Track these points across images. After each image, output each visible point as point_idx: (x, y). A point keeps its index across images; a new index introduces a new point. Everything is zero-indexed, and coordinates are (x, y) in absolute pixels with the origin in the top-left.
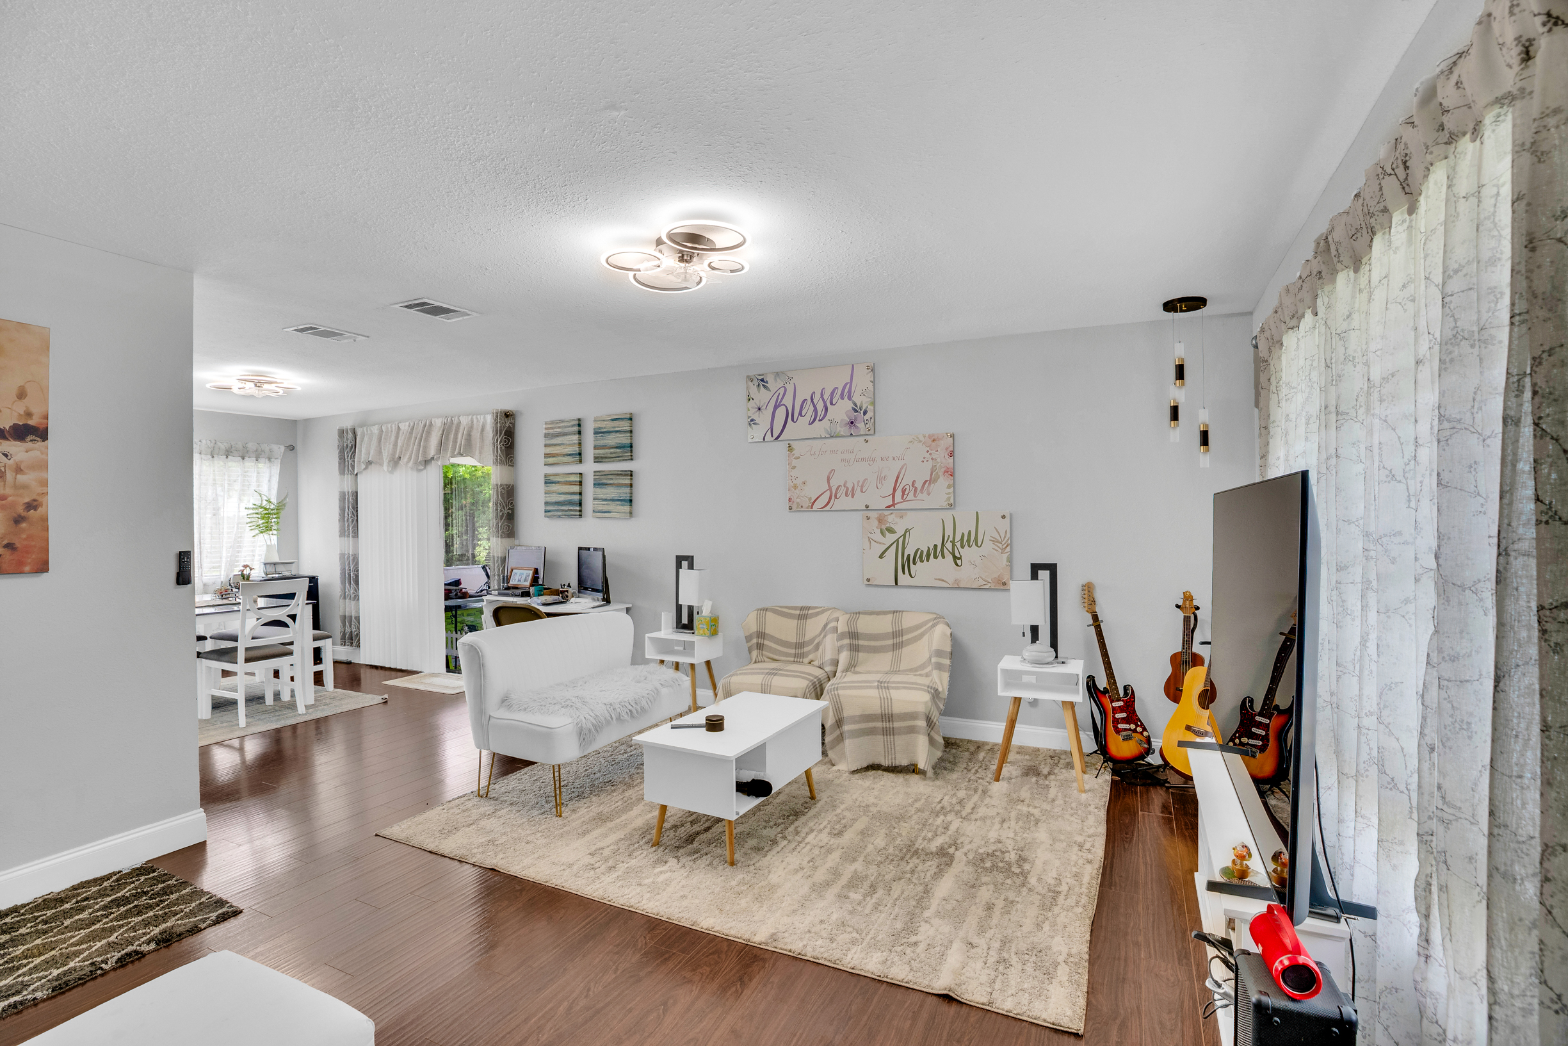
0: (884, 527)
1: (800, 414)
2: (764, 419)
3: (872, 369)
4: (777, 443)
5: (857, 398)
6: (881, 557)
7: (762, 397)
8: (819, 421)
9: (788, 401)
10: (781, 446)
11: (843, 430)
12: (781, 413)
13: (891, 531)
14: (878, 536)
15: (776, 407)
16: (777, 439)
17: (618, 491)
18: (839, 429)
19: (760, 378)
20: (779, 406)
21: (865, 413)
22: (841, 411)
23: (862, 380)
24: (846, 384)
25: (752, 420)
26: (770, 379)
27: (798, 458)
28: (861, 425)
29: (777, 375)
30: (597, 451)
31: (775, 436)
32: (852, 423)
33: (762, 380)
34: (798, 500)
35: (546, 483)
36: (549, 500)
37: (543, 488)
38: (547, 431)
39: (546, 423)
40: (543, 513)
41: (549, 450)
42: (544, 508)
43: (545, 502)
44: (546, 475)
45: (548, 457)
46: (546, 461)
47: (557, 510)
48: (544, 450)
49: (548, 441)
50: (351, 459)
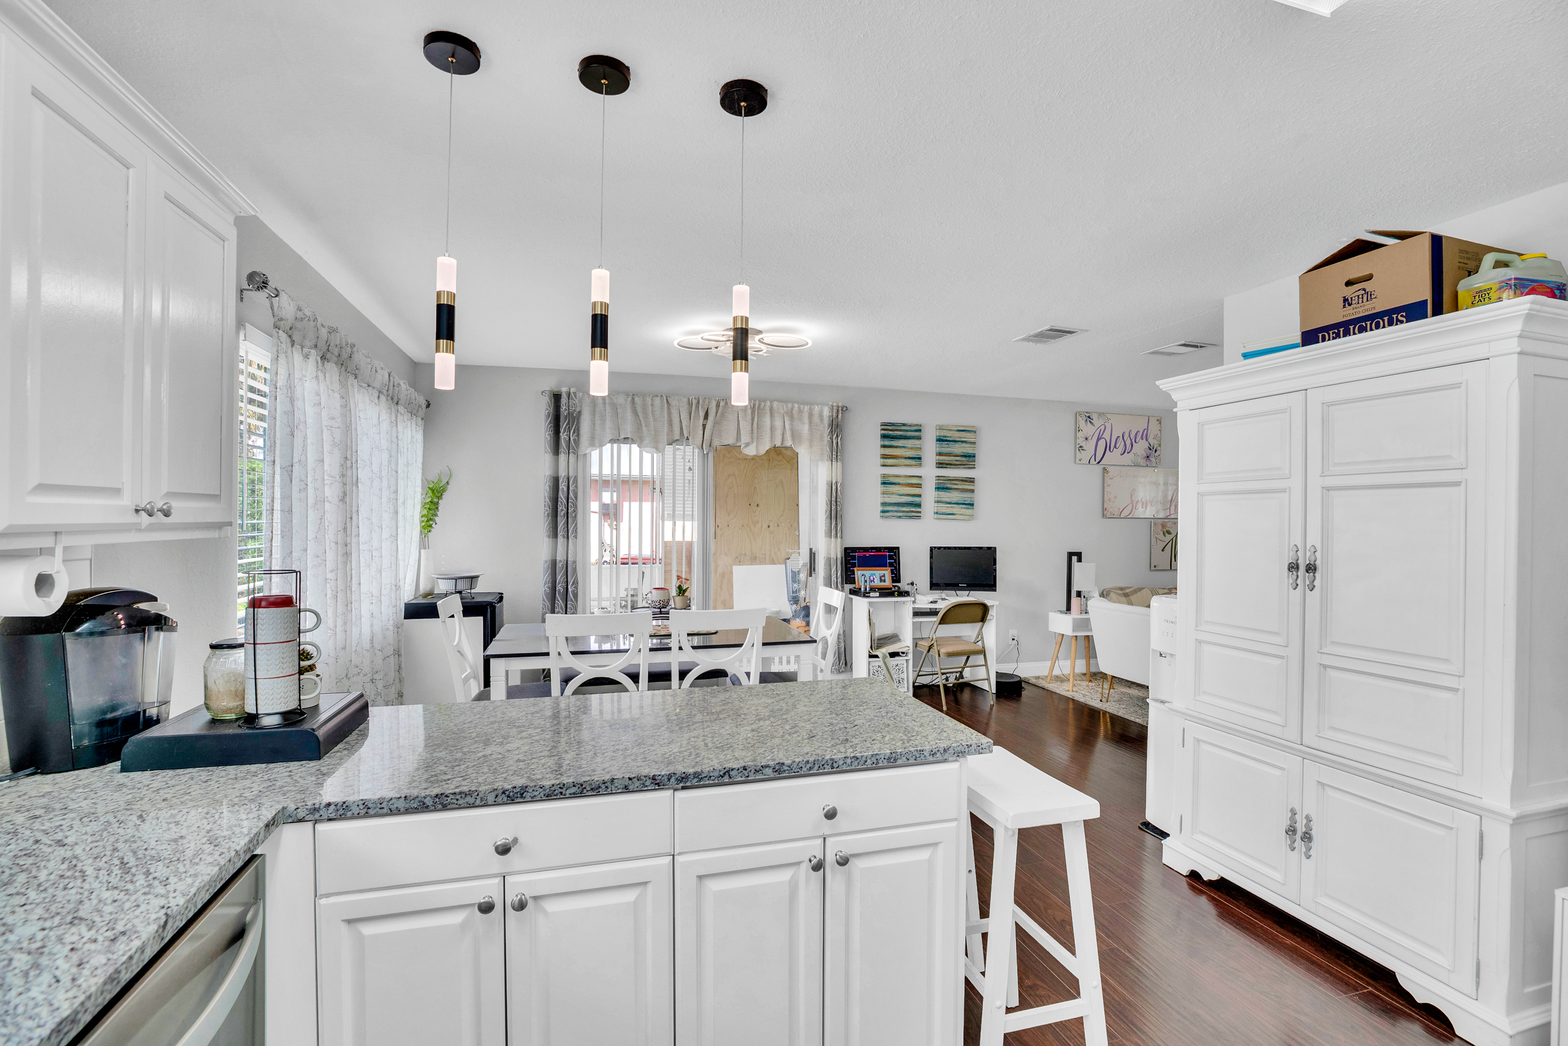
0: (1165, 530)
1: (1115, 447)
2: (1090, 447)
3: (1160, 421)
4: (1098, 466)
5: (1151, 440)
6: (1163, 551)
7: (1088, 430)
8: (1128, 453)
9: (1107, 435)
10: (1099, 468)
11: (1142, 462)
12: (1102, 443)
13: (1169, 533)
14: (1161, 536)
15: (1098, 439)
16: (1098, 463)
17: (963, 496)
18: (1140, 460)
19: (1088, 415)
20: (1101, 438)
21: (1156, 451)
22: (1141, 447)
23: (1154, 429)
24: (1145, 429)
25: (1081, 447)
26: (1094, 416)
27: (1112, 479)
28: (1153, 459)
29: (1100, 414)
30: (942, 458)
31: (1097, 461)
32: (1148, 457)
33: (1089, 417)
34: (1111, 510)
35: (884, 483)
36: (888, 500)
37: (879, 488)
38: (884, 432)
39: (883, 424)
40: (879, 514)
41: (888, 451)
42: (880, 508)
43: (882, 501)
44: (884, 476)
45: (886, 458)
46: (883, 462)
47: (896, 511)
48: (880, 451)
49: (887, 443)
50: (574, 432)
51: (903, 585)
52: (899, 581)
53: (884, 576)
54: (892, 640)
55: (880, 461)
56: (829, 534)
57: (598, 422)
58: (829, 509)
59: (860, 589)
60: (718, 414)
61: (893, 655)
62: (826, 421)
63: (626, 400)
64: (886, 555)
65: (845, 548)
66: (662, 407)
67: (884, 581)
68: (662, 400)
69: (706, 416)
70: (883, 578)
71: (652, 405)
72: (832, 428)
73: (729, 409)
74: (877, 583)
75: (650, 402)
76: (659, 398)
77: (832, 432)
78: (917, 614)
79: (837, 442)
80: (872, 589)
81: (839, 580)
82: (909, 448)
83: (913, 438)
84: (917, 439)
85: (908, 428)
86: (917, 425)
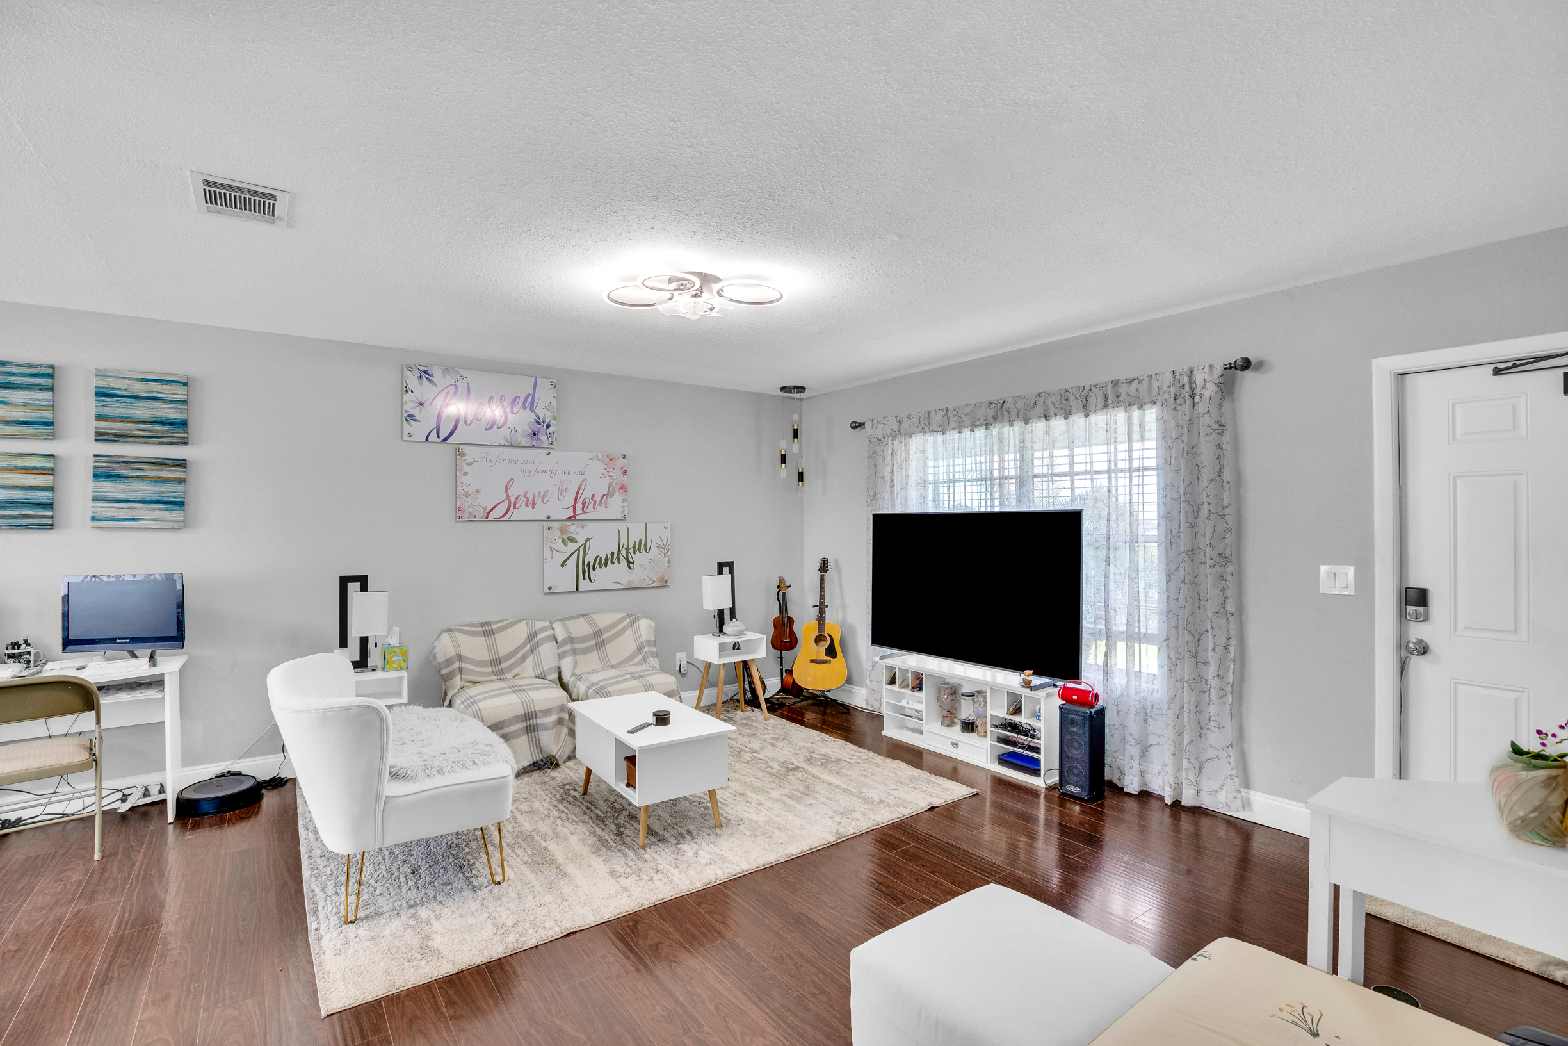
0: (565, 537)
3: (555, 386)
4: (444, 444)
5: (540, 411)
6: (563, 565)
7: (424, 391)
8: (498, 428)
11: (525, 441)
13: (572, 540)
14: (559, 545)
16: (444, 441)
17: (157, 489)
18: (520, 439)
19: (423, 368)
21: (548, 426)
23: (545, 394)
24: (529, 395)
25: (410, 416)
26: (436, 372)
27: (471, 464)
28: (544, 438)
29: (447, 369)
30: (106, 425)
31: (442, 437)
32: (534, 434)
33: (425, 372)
34: (471, 509)
82: (17, 405)
83: (27, 388)
84: (40, 390)
85: (14, 370)
86: (40, 366)
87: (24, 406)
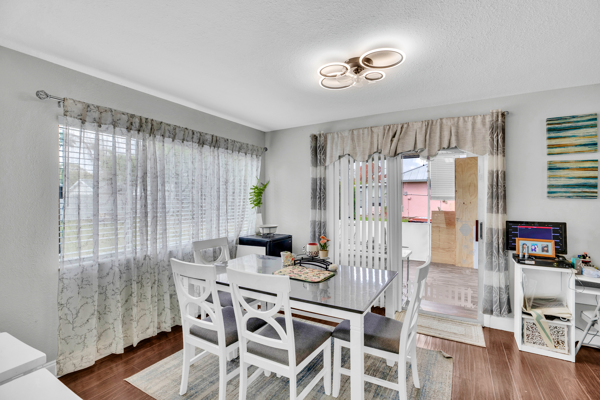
35: (550, 169)
36: (554, 182)
37: (546, 173)
38: (550, 126)
39: (549, 120)
40: (546, 195)
41: (553, 142)
42: (546, 190)
43: (548, 184)
44: (550, 163)
45: (552, 148)
46: (549, 151)
47: (565, 192)
48: (547, 143)
49: (553, 135)
50: (323, 154)
51: (570, 257)
52: (565, 252)
53: (547, 246)
54: (554, 303)
55: (546, 151)
56: (491, 210)
57: (334, 148)
58: (490, 191)
59: (519, 255)
60: (402, 133)
61: (550, 317)
62: (488, 125)
63: (349, 133)
64: (550, 229)
65: (507, 222)
66: (368, 134)
67: (547, 251)
68: (368, 130)
69: (394, 136)
70: (546, 249)
71: (363, 134)
72: (492, 130)
73: (411, 129)
74: (539, 252)
75: (362, 132)
76: (367, 129)
77: (493, 133)
78: (579, 284)
79: (498, 140)
80: (530, 257)
81: (501, 246)
82: (580, 137)
83: (585, 127)
84: (592, 127)
85: (579, 119)
86: (591, 115)
87: (584, 136)
